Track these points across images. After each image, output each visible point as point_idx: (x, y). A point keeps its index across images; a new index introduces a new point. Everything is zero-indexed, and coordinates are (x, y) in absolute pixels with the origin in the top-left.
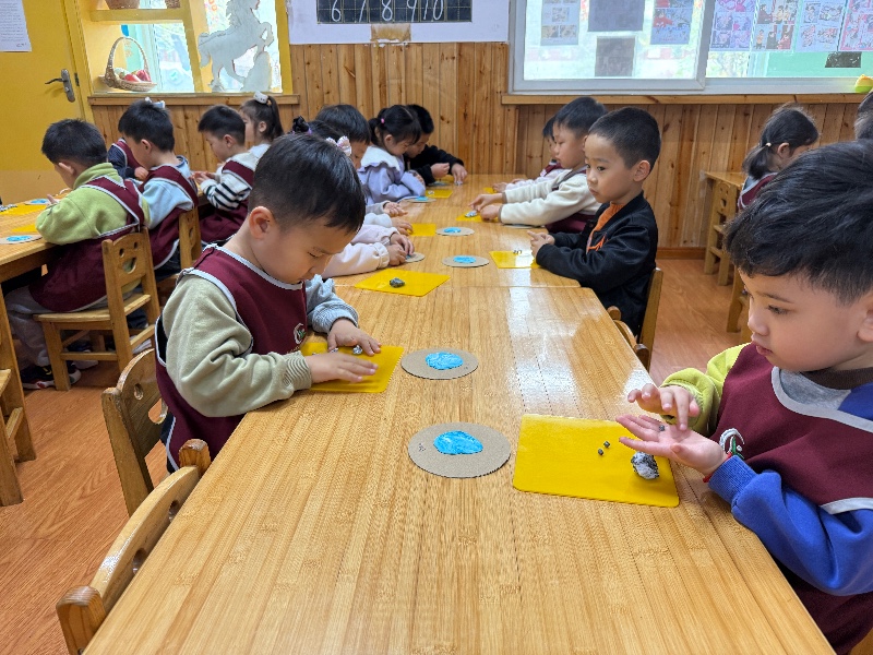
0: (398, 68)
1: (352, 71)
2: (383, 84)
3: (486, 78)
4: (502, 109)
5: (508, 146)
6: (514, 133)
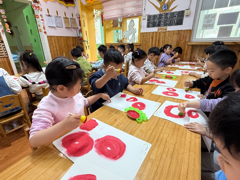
0: (163, 37)
1: (152, 38)
2: (159, 41)
4: (187, 46)
5: (188, 55)
6: (190, 52)
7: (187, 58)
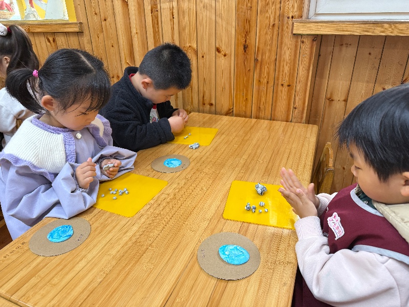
4: (293, 41)
5: (298, 88)
6: (308, 73)
7: (295, 108)
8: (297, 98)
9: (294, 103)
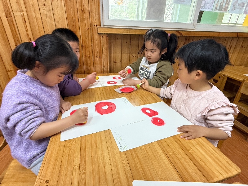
3: (86, 15)
4: (98, 36)
5: (104, 58)
6: (107, 51)
7: (104, 67)
8: (104, 62)
9: (103, 64)
